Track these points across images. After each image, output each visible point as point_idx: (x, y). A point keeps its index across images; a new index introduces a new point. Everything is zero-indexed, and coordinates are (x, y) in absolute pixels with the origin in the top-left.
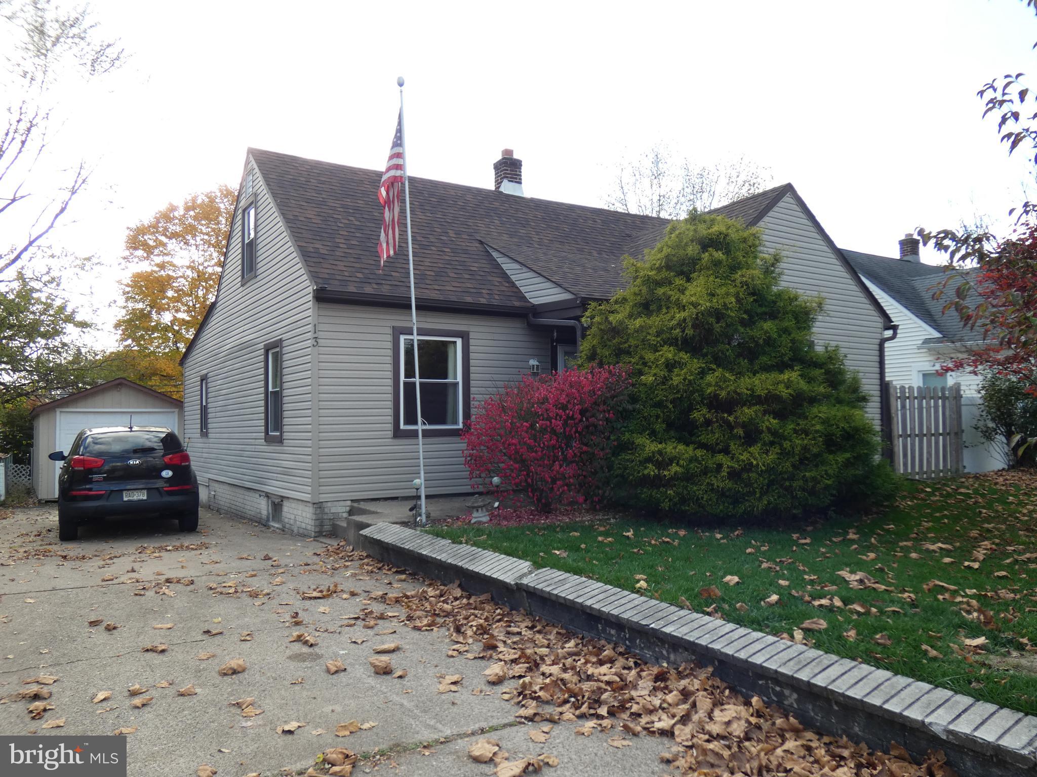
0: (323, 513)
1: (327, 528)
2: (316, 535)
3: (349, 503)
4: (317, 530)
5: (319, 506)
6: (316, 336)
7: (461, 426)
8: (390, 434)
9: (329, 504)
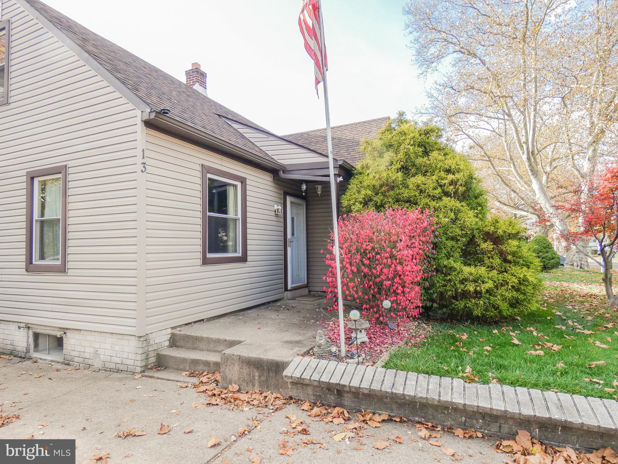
0: (149, 345)
1: (152, 360)
2: (143, 369)
3: (170, 331)
4: (144, 364)
5: (144, 339)
6: (144, 161)
7: (240, 255)
8: (200, 262)
9: (154, 335)
